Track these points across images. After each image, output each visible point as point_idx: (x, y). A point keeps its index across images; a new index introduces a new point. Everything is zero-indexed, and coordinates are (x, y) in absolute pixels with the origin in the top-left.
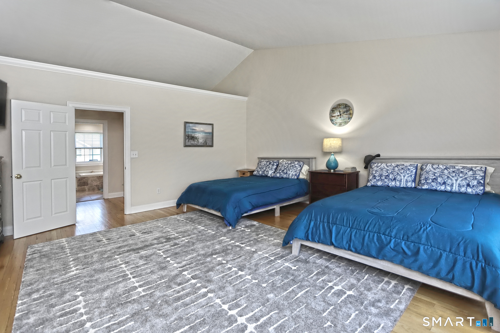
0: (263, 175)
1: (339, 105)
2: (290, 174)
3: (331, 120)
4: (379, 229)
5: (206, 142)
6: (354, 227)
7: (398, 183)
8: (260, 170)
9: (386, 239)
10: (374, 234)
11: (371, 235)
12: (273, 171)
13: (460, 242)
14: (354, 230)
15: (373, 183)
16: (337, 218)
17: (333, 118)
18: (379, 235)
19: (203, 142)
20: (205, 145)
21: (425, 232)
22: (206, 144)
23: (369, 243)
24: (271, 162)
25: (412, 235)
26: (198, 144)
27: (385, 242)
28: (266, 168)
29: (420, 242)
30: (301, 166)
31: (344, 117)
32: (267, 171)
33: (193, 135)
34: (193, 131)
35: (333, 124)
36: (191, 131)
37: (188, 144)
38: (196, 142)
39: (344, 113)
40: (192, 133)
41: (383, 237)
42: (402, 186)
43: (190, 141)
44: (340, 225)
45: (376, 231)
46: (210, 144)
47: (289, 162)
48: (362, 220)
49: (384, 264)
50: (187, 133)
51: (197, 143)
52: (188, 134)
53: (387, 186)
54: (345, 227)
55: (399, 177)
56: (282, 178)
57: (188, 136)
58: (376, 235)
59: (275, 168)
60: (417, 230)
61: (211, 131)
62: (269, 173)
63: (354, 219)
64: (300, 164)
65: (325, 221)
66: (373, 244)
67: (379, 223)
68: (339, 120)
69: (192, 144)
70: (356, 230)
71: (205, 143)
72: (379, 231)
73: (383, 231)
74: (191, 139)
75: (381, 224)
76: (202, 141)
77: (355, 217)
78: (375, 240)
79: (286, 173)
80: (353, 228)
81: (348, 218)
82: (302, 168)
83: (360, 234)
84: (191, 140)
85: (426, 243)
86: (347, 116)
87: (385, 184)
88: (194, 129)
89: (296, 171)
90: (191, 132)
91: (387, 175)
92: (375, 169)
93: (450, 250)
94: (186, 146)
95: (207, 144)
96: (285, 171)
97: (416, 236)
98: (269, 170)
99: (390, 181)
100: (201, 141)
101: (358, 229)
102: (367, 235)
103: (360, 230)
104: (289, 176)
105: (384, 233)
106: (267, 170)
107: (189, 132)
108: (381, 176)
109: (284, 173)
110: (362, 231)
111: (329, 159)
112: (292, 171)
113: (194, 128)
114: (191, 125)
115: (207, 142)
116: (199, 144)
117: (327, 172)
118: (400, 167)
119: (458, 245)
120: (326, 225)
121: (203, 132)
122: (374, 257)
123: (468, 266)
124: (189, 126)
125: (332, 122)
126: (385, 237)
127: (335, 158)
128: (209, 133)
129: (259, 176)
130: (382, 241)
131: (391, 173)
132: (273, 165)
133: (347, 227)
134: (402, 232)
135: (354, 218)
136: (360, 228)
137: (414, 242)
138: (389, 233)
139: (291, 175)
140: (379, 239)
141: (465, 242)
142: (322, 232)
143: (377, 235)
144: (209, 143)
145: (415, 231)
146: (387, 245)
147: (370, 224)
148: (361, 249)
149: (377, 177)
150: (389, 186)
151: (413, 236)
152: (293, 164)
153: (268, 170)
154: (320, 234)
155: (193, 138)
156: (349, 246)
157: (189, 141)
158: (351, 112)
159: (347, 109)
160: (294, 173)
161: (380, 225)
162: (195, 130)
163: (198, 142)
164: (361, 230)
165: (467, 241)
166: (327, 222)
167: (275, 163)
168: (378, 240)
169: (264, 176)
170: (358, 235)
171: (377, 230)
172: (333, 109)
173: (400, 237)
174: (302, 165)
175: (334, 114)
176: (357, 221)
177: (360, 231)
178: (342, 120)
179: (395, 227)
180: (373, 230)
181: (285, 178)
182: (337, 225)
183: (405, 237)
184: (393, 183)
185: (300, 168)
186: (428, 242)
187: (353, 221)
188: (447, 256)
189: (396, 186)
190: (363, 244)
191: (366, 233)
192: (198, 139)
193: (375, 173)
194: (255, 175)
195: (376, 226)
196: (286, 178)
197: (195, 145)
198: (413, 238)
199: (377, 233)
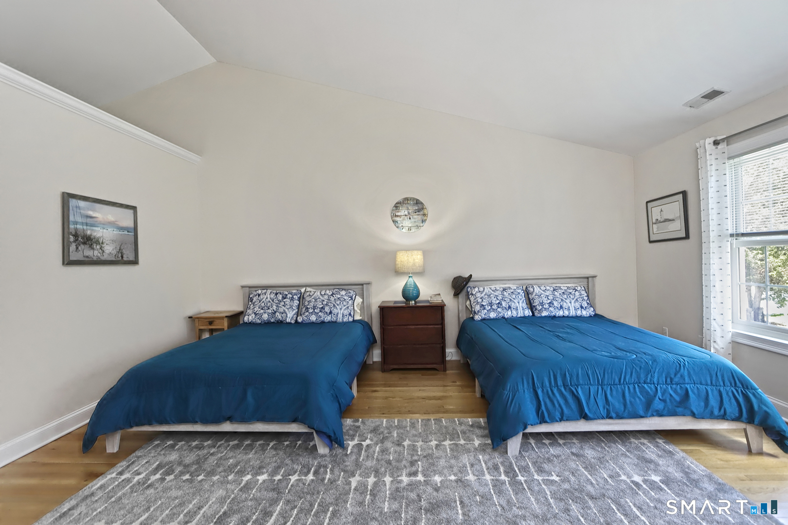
0: (272, 320)
1: (407, 199)
2: (338, 314)
3: (393, 221)
4: (638, 378)
5: (120, 252)
6: (606, 383)
7: (514, 312)
8: (262, 311)
9: (651, 388)
10: (635, 386)
11: (631, 387)
12: (294, 312)
13: (717, 371)
14: (607, 387)
15: (483, 316)
16: (578, 375)
17: (397, 219)
18: (640, 385)
19: (114, 252)
20: (119, 261)
21: (686, 369)
22: (122, 257)
23: (632, 400)
24: (287, 293)
25: (675, 375)
26: (103, 258)
27: (651, 393)
28: (277, 306)
29: (684, 382)
30: (352, 299)
31: (415, 219)
32: (280, 313)
33: (89, 233)
34: (89, 220)
35: (397, 227)
36: (84, 220)
37: (74, 257)
38: (96, 253)
39: (416, 212)
40: (85, 227)
41: (645, 386)
42: (519, 316)
43: (80, 248)
44: (585, 385)
45: (634, 381)
46: (132, 258)
47: (329, 293)
48: (614, 371)
49: (650, 422)
50: (72, 226)
51: (99, 255)
52: (76, 230)
53: (503, 317)
54: (594, 387)
55: (513, 304)
56: (323, 322)
57: (76, 236)
58: (636, 386)
59: (297, 305)
60: (678, 368)
61: (130, 223)
62: (288, 316)
63: (602, 371)
64: (351, 294)
65: (559, 385)
66: (637, 400)
67: (636, 369)
68: (407, 223)
69: (87, 257)
70: (609, 387)
71: (120, 255)
72: (639, 380)
73: (644, 379)
74: (84, 243)
75: (638, 369)
76: (113, 249)
77: (603, 369)
78: (638, 393)
79: (331, 313)
80: (604, 385)
81: (593, 372)
82: (354, 301)
83: (617, 390)
84: (82, 246)
85: (690, 382)
86: (420, 217)
87: (500, 315)
88: (91, 217)
89: (348, 307)
90: (82, 224)
91: (499, 303)
92: (478, 295)
93: (711, 383)
94: (68, 262)
95: (124, 256)
96: (327, 309)
97: (679, 375)
98: (287, 310)
99: (505, 310)
100: (110, 249)
101: (612, 385)
102: (627, 389)
103: (614, 384)
104: (337, 319)
105: (645, 382)
106: (281, 310)
107: (76, 223)
108: (491, 304)
109: (327, 313)
110: (618, 386)
111: (406, 284)
112: (341, 309)
113: (91, 213)
114: (82, 204)
115: (124, 251)
116: (106, 257)
117: (404, 305)
118: (509, 291)
119: (716, 374)
120: (563, 389)
121: (112, 224)
122: (642, 417)
123: (730, 394)
124: (78, 207)
125: (395, 225)
126: (647, 386)
127: (414, 282)
128: (127, 229)
129: (260, 323)
130: (647, 392)
131: (502, 299)
132: (292, 299)
133: (596, 385)
134: (664, 376)
135: (601, 369)
136: (614, 383)
137: (679, 384)
138: (651, 380)
139: (340, 316)
140: (642, 390)
141: (720, 370)
142: (562, 402)
143: (638, 386)
144: (129, 255)
145: (676, 370)
146: (655, 396)
147: (626, 373)
148: (624, 411)
149: (486, 307)
150: (505, 318)
151: (677, 377)
152: (339, 296)
153: (284, 310)
154: (560, 405)
155: (89, 241)
156: (608, 412)
157: (77, 248)
158: (425, 211)
159: (419, 206)
160: (346, 312)
161: (638, 372)
162: (95, 219)
163: (103, 251)
164: (616, 384)
165: (722, 369)
166: (562, 385)
167: (296, 294)
168: (640, 392)
169: (273, 322)
170: (614, 393)
171: (636, 380)
172: (396, 203)
173: (663, 382)
174: (354, 296)
175: (398, 212)
176: (608, 373)
177: (616, 386)
178: (411, 223)
179: (655, 370)
180: (632, 381)
181: (329, 322)
182: (583, 386)
183: (669, 380)
184: (509, 313)
185: (351, 301)
186: (691, 380)
187: (602, 374)
188: (712, 390)
189: (512, 316)
190: (625, 405)
191: (624, 386)
192: (102, 243)
193: (482, 302)
194: (251, 324)
195: (634, 374)
196: (331, 323)
197: (95, 259)
198: (676, 380)
199: (636, 383)
